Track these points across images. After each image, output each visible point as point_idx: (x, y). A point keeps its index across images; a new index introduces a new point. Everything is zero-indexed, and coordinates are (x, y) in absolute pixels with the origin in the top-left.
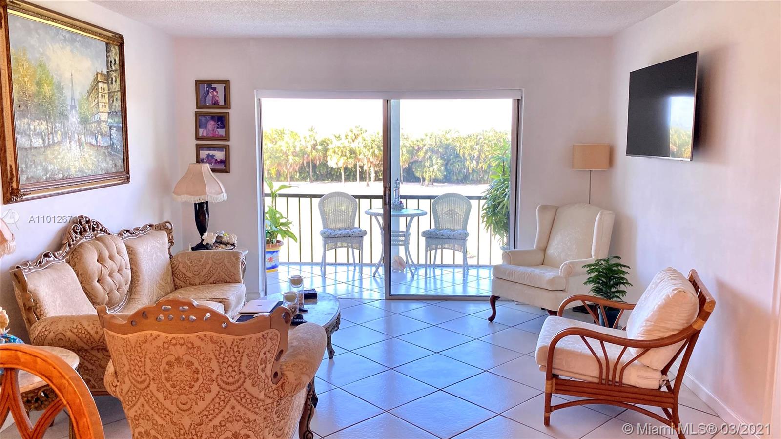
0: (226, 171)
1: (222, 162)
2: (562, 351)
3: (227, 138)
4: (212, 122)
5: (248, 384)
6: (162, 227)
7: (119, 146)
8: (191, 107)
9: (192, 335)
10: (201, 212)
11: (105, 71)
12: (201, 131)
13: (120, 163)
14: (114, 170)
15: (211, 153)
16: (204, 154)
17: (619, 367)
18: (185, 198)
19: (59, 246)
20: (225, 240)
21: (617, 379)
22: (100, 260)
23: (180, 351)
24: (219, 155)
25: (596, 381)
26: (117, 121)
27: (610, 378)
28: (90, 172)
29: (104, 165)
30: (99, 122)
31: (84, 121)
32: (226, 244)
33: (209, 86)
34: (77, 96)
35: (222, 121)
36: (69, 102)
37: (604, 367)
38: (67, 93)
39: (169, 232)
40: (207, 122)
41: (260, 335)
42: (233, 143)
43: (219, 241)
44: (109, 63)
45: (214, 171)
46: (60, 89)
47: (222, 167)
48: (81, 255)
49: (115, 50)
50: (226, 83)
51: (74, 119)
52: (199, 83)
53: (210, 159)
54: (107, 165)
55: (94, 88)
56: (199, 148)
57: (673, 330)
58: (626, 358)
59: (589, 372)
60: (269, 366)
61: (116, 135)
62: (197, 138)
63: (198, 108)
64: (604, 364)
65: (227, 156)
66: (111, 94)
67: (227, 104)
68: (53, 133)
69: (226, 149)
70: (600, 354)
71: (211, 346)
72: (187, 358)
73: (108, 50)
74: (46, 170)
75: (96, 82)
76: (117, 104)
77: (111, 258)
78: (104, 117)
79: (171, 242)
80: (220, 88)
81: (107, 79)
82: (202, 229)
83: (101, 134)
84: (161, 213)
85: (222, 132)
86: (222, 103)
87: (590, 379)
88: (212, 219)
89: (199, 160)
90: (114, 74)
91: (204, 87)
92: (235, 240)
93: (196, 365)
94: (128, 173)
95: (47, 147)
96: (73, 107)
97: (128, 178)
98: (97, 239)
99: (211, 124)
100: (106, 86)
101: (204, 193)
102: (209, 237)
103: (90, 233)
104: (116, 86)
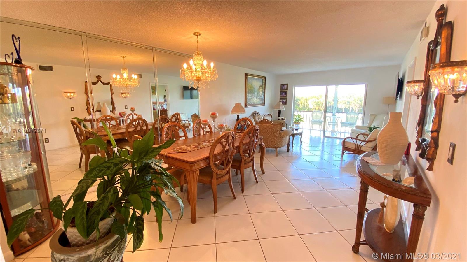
0: (286, 104)
1: (285, 102)
2: (347, 142)
3: (286, 97)
4: (284, 93)
5: (275, 133)
6: (270, 115)
7: (263, 98)
8: (280, 90)
9: (267, 125)
10: (279, 113)
11: (262, 84)
12: (281, 95)
13: (263, 102)
14: (262, 103)
15: (283, 100)
16: (281, 100)
17: (360, 147)
18: (276, 109)
19: (252, 116)
20: (284, 119)
21: (360, 149)
22: (258, 119)
23: (265, 127)
24: (285, 101)
25: (355, 149)
26: (263, 94)
27: (358, 148)
28: (258, 103)
29: (260, 102)
30: (260, 94)
31: (258, 94)
32: (284, 120)
33: (284, 85)
34: (257, 89)
35: (286, 93)
36: (255, 90)
37: (357, 146)
38: (255, 89)
39: (272, 116)
40: (282, 93)
41: (277, 126)
42: (288, 98)
43: (282, 119)
44: (263, 83)
45: (282, 104)
46: (254, 88)
47: (285, 103)
48: (255, 117)
49: (264, 80)
50: (287, 84)
51: (256, 93)
52: (281, 85)
53: (283, 101)
54: (261, 102)
55: (260, 88)
56: (280, 99)
57: (374, 138)
58: (362, 144)
59: (353, 147)
60: (279, 132)
61: (263, 96)
62: (280, 97)
63: (281, 90)
64: (356, 145)
65: (286, 100)
66: (263, 89)
67: (287, 89)
68: (252, 96)
69: (286, 99)
70: (356, 143)
71: (270, 127)
72: (266, 128)
73: (263, 80)
74: (251, 102)
75: (260, 86)
76: (264, 90)
77: (260, 119)
78: (261, 93)
79: (272, 118)
80: (286, 86)
81: (262, 86)
82: (279, 116)
83: (260, 96)
84: (271, 113)
85: (285, 95)
86: (286, 89)
87: (353, 149)
88: (281, 114)
89: (280, 102)
90: (263, 85)
91: (282, 85)
92: (286, 119)
93: (268, 129)
94: (265, 104)
95: (251, 98)
96: (256, 92)
97: (265, 105)
98: (259, 115)
99: (283, 94)
100: (262, 87)
101: (280, 108)
102: (280, 118)
103: (257, 114)
104: (264, 87)
